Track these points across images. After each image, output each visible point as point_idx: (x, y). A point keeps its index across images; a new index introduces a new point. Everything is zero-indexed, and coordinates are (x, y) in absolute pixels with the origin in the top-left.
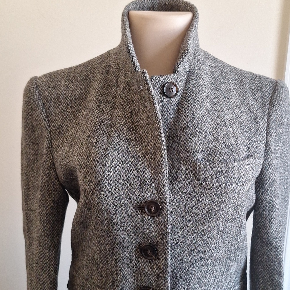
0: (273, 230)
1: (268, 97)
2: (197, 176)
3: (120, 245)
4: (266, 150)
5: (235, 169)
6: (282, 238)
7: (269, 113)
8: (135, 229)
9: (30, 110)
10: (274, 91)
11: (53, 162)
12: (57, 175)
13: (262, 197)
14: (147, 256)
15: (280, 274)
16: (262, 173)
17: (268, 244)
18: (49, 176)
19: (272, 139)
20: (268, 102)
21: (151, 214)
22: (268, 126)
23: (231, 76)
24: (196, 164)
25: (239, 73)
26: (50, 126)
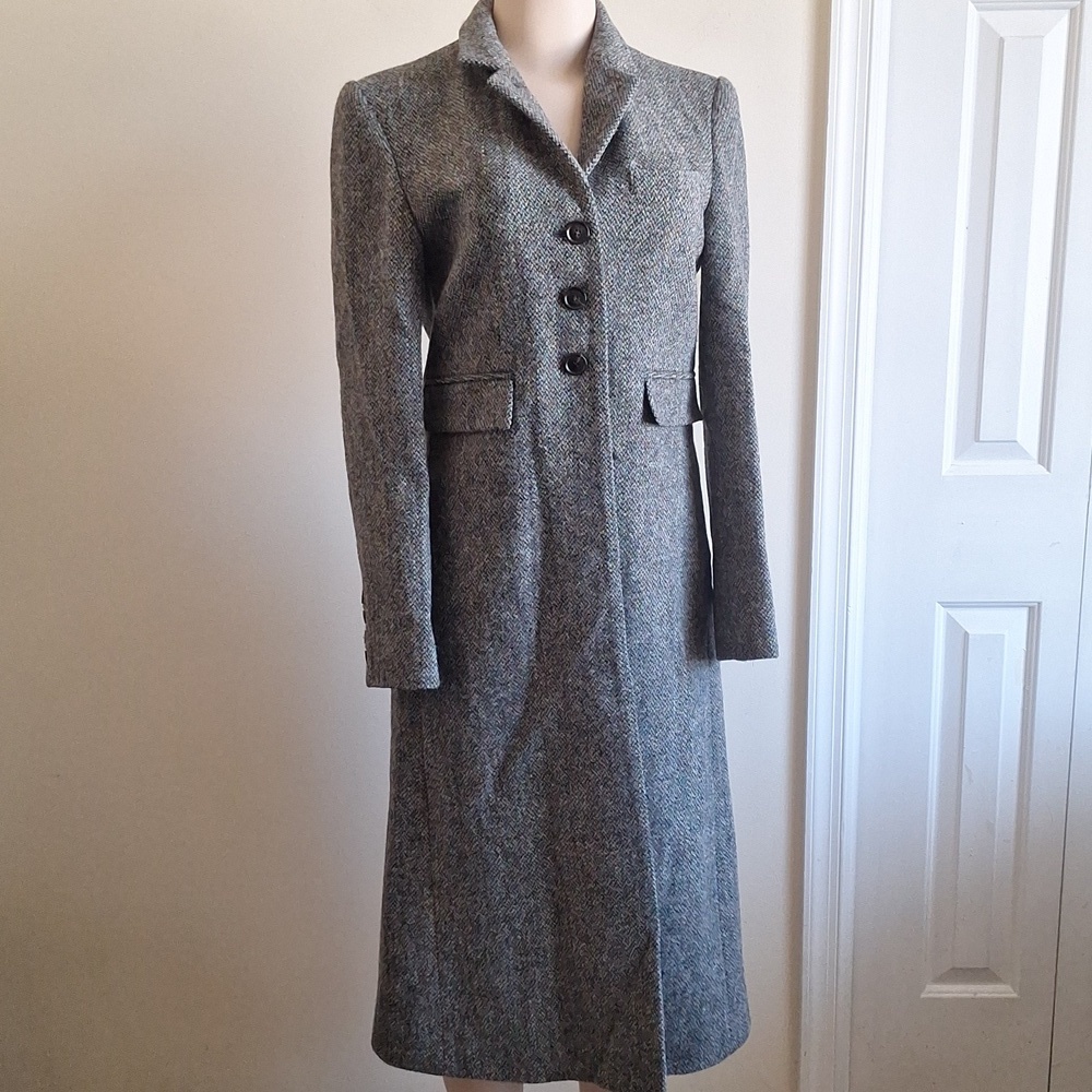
0: (731, 286)
1: (708, 99)
2: (631, 187)
3: (535, 294)
4: (714, 170)
5: (681, 179)
6: (744, 298)
7: (712, 121)
8: (555, 268)
9: (355, 128)
10: (717, 90)
11: (406, 198)
12: (415, 218)
13: (713, 239)
14: (572, 306)
15: (745, 350)
16: (710, 203)
17: (726, 307)
18: (402, 220)
19: (721, 154)
20: (710, 106)
21: (575, 241)
22: (713, 138)
23: (653, 69)
24: (629, 173)
25: (663, 66)
26: (391, 148)
